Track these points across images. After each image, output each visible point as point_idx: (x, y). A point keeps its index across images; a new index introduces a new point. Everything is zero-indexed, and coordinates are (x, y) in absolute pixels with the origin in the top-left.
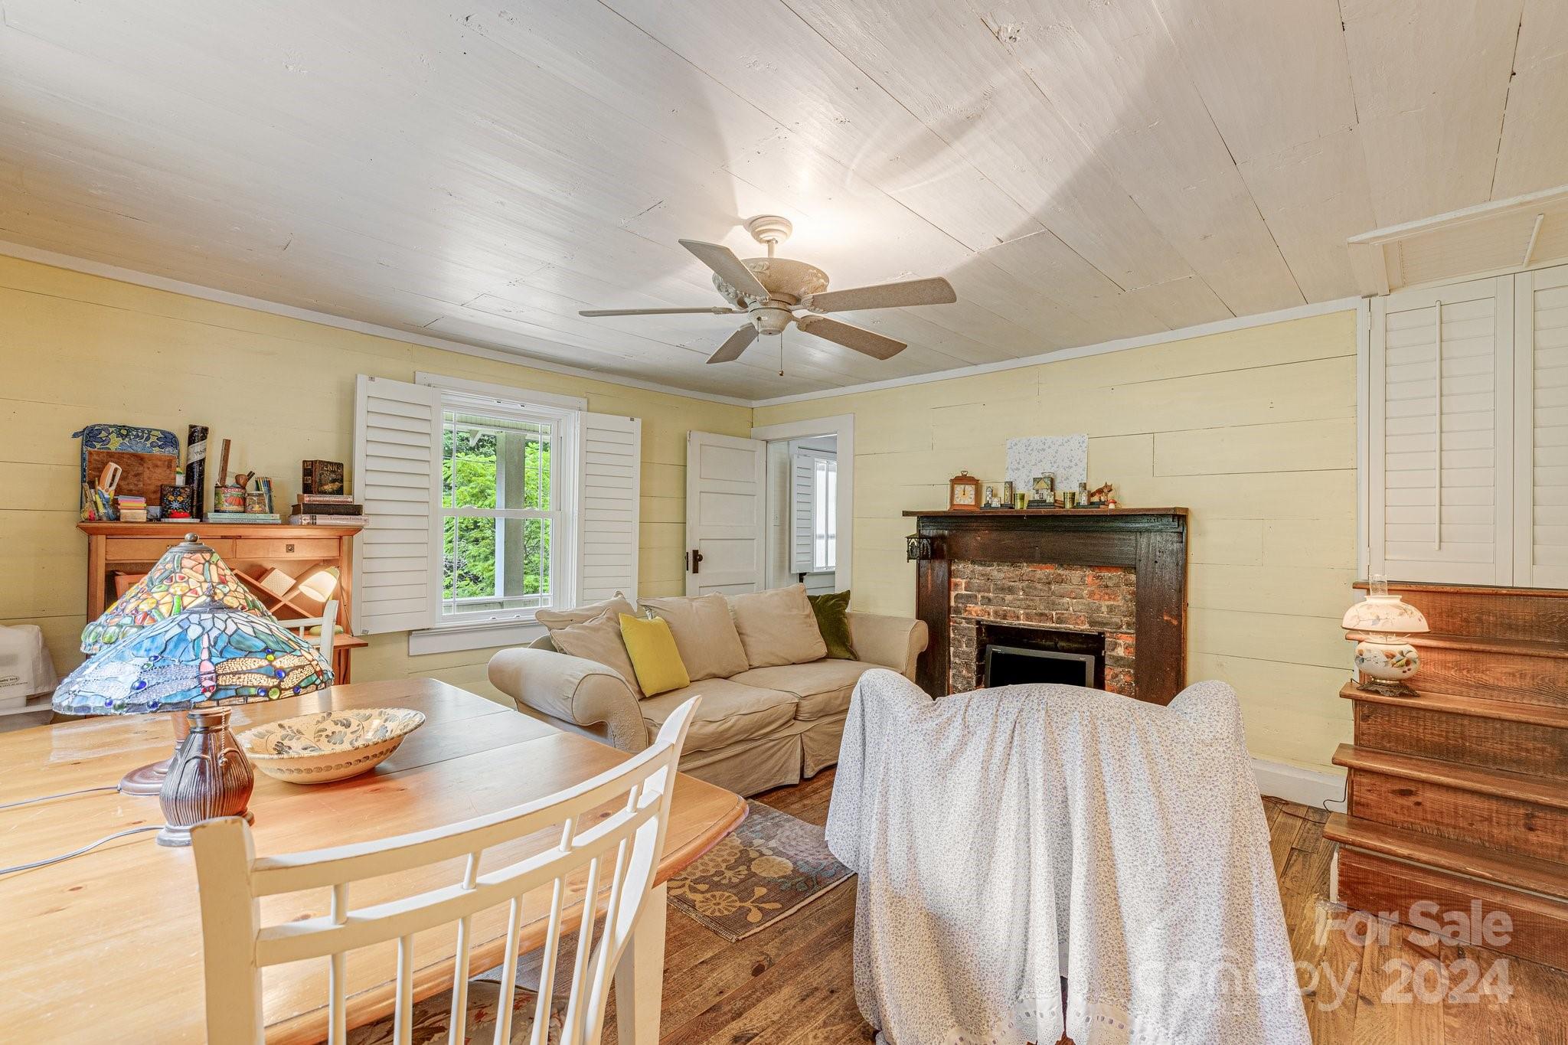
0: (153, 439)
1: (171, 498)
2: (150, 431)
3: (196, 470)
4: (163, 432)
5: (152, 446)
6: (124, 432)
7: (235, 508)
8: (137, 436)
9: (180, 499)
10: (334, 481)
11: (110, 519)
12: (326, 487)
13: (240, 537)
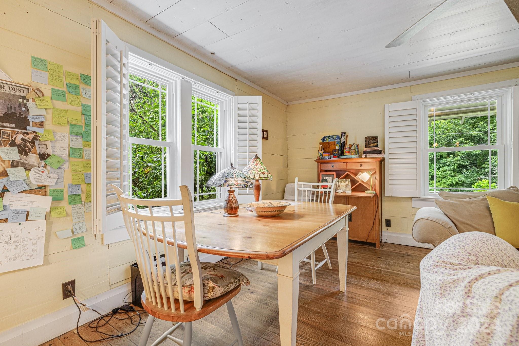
0: (335, 138)
1: (334, 153)
2: (334, 136)
3: (343, 144)
4: (337, 136)
5: (335, 140)
6: (329, 137)
7: (347, 154)
8: (332, 138)
9: (336, 153)
10: (374, 143)
11: (322, 159)
12: (371, 145)
13: (348, 162)
